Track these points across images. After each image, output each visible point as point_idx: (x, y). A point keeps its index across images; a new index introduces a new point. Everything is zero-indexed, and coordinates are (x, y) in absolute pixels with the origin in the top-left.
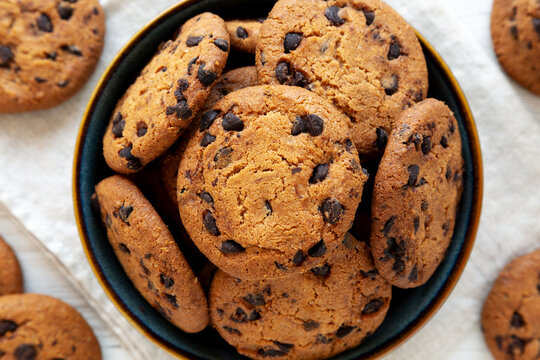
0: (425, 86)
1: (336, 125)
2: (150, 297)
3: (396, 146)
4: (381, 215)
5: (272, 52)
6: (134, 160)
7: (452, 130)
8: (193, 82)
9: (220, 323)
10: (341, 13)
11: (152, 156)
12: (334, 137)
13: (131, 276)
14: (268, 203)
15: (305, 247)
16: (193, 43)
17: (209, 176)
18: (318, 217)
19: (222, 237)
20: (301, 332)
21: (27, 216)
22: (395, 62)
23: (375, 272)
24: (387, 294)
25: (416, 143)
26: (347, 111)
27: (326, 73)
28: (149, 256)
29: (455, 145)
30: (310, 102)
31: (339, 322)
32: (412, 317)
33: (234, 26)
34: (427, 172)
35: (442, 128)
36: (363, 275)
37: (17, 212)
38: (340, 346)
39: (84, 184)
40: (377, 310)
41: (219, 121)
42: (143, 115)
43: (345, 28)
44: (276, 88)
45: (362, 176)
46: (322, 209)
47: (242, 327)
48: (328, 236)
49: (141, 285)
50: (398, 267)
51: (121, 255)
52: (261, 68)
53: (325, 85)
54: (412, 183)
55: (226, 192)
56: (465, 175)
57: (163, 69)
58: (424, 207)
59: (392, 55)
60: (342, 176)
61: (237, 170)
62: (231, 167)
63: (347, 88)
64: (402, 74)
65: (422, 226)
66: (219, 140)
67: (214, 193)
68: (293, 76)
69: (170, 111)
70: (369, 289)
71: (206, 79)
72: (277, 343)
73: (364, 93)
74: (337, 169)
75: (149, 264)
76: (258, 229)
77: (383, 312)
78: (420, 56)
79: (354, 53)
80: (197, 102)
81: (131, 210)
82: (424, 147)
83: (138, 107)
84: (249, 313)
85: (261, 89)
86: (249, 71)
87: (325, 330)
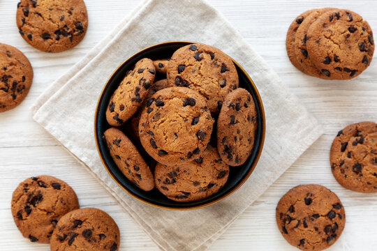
0: (237, 82)
1: (201, 102)
2: (129, 177)
3: (225, 108)
4: (220, 137)
5: (173, 74)
6: (119, 120)
7: (249, 100)
8: (142, 88)
9: (159, 185)
10: (200, 56)
11: (127, 118)
12: (200, 106)
13: (121, 169)
14: (175, 134)
15: (192, 150)
16: (141, 71)
17: (152, 125)
18: (196, 138)
19: (158, 149)
20: (193, 187)
21: (71, 147)
22: (224, 74)
23: (221, 160)
24: (227, 169)
25: (233, 106)
26: (205, 95)
27: (195, 81)
28: (128, 159)
29: (252, 106)
30: (190, 93)
31: (208, 181)
32: (239, 179)
33: (157, 63)
34: (238, 118)
35: (244, 100)
36: (216, 161)
37: (67, 146)
38: (210, 193)
39: (99, 132)
40: (223, 176)
41: (154, 103)
42: (122, 102)
43: (202, 61)
44: (176, 88)
45: (212, 121)
46: (197, 135)
47: (168, 186)
48: (200, 146)
49: (126, 172)
50: (230, 157)
51: (117, 161)
52: (169, 81)
53: (195, 85)
54: (232, 123)
55: (159, 131)
56: (257, 119)
57: (129, 83)
58: (238, 132)
59: (222, 71)
60: (204, 122)
61: (162, 122)
62: (160, 121)
63: (204, 86)
64: (227, 79)
65: (238, 140)
66: (155, 110)
67: (154, 131)
68: (182, 83)
69: (133, 100)
70: (220, 168)
71: (147, 86)
72: (183, 192)
73: (212, 88)
74: (202, 119)
75: (129, 162)
76: (173, 145)
77: (227, 176)
78: (235, 70)
79: (207, 72)
80: (144, 96)
81: (120, 141)
82: (237, 108)
83: (120, 99)
84: (171, 180)
85: (170, 89)
86: (164, 81)
87: (202, 185)
